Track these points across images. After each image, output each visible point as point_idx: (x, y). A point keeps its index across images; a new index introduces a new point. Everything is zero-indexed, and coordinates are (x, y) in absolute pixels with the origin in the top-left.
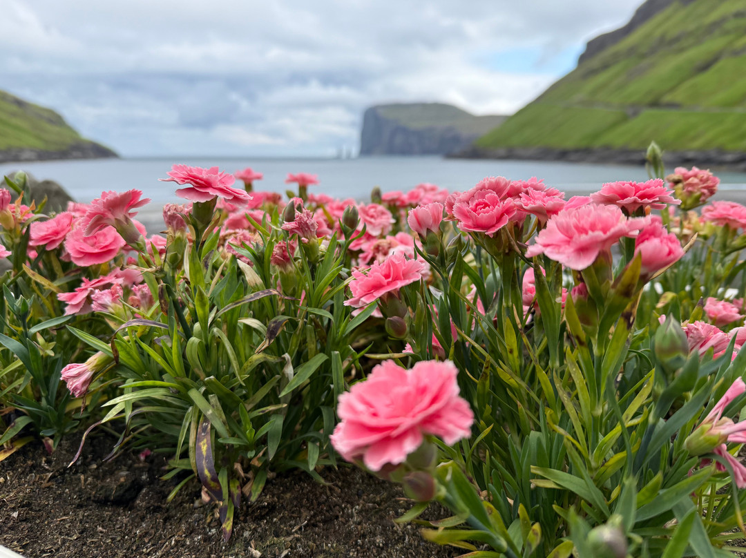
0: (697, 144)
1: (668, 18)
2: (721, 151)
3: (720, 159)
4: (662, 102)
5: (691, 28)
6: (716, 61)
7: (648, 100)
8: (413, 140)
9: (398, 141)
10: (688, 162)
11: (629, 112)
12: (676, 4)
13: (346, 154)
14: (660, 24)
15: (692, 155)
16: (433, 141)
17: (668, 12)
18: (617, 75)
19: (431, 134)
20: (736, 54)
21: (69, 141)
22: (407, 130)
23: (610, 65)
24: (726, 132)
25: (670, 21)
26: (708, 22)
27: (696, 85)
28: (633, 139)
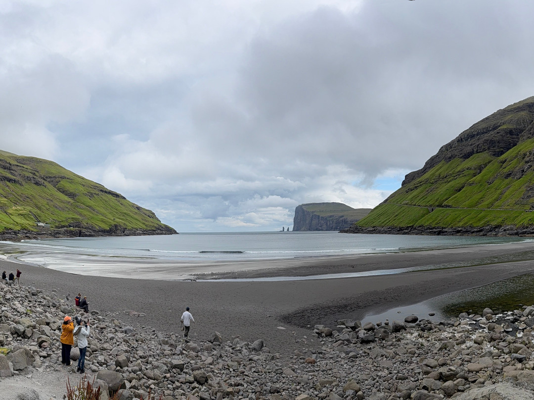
0: (461, 224)
1: (441, 167)
2: (471, 227)
3: (472, 231)
4: (443, 205)
5: (451, 172)
6: (463, 187)
7: (437, 203)
8: (322, 222)
9: (314, 222)
10: (458, 232)
11: (430, 209)
12: (443, 162)
13: (286, 230)
14: (438, 170)
15: (460, 229)
16: (333, 222)
17: (440, 165)
18: (422, 192)
19: (331, 219)
20: (470, 185)
21: (156, 225)
22: (319, 216)
23: (418, 187)
24: (472, 218)
25: (442, 169)
26: (457, 171)
27: (456, 197)
28: (433, 221)
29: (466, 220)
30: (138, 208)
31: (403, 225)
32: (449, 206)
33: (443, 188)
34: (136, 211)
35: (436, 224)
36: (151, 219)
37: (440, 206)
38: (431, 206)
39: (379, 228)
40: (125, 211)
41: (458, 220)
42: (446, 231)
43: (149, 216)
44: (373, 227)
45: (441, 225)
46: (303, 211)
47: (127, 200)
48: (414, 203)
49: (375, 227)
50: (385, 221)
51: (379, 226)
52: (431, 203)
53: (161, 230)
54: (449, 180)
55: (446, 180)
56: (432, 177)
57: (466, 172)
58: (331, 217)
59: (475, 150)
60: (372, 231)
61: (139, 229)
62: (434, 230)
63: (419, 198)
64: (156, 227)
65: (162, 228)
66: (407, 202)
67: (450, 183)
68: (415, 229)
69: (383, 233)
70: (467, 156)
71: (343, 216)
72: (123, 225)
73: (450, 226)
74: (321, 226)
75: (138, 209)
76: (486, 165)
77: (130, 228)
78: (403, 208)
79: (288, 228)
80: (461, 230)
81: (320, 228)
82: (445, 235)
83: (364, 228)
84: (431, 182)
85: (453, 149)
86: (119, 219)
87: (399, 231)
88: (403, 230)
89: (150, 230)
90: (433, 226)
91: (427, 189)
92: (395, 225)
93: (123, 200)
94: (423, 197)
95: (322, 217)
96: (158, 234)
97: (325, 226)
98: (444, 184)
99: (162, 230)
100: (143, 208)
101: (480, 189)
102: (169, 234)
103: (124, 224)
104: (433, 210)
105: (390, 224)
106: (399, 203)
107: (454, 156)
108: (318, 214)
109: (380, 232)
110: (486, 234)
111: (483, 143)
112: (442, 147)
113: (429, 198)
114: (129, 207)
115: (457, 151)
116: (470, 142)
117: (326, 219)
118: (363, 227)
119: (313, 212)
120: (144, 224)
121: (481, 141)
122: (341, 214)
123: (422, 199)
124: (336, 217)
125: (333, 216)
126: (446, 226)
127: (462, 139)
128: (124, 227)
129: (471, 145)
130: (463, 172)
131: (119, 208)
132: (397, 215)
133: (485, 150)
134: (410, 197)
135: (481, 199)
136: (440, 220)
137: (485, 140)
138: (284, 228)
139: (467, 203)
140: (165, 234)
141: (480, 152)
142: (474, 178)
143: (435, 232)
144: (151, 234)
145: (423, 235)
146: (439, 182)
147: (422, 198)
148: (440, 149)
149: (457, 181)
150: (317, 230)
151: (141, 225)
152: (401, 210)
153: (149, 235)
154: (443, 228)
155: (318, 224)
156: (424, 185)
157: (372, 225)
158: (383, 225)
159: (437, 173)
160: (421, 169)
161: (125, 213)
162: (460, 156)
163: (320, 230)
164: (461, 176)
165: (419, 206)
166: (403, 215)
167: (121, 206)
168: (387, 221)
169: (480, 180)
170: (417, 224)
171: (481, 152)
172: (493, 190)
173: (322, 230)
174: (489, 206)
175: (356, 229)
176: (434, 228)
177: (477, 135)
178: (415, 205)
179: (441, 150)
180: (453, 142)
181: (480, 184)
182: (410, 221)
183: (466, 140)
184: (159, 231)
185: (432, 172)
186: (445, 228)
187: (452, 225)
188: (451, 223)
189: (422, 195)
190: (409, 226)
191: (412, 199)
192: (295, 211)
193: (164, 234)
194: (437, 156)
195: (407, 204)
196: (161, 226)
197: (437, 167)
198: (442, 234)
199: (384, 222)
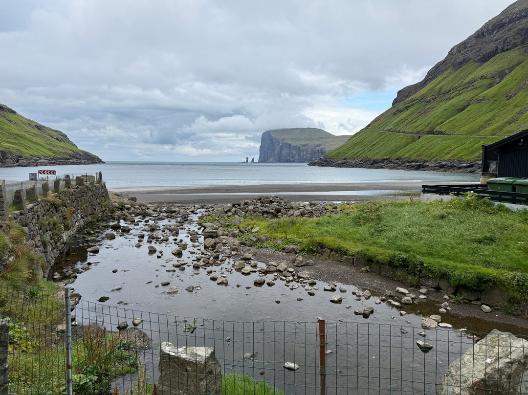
0: (448, 157)
1: (445, 78)
2: (460, 161)
3: (460, 166)
4: (435, 131)
5: (456, 85)
6: (468, 105)
7: (427, 129)
8: (294, 152)
9: (284, 152)
10: (442, 167)
11: (416, 136)
12: (450, 70)
13: (250, 161)
14: (439, 82)
15: (444, 163)
16: (307, 152)
17: (445, 74)
18: (412, 114)
19: (305, 148)
20: (479, 101)
21: (69, 152)
22: (290, 145)
23: (408, 107)
24: (465, 149)
25: (444, 81)
26: (466, 81)
27: (454, 120)
28: (415, 153)
29: (455, 151)
30: (39, 127)
31: (378, 157)
32: (441, 133)
33: (441, 108)
34: (36, 131)
35: (417, 156)
36: (61, 144)
37: (431, 132)
38: (418, 132)
39: (350, 161)
40: (17, 132)
41: (446, 151)
42: (428, 166)
43: (57, 139)
44: (344, 159)
45: (423, 157)
46: (271, 139)
47: (19, 115)
48: (398, 129)
49: (346, 159)
50: (359, 152)
51: (350, 159)
52: (419, 129)
53: (77, 158)
54: (452, 95)
55: (447, 96)
56: (430, 93)
57: (476, 84)
58: (304, 146)
59: (500, 47)
60: (342, 163)
61: (42, 157)
62: (414, 164)
63: (407, 122)
64: (70, 155)
65: (80, 155)
66: (391, 127)
67: (451, 101)
68: (391, 162)
69: (353, 167)
70: (485, 59)
71: (319, 145)
72: (15, 151)
73: (435, 159)
74: (292, 157)
75: (39, 129)
76: (512, 69)
77: (27, 155)
78: (383, 136)
79: (253, 159)
80: (446, 165)
81: (291, 159)
82: (424, 170)
83: (334, 161)
84: (427, 99)
85: (467, 49)
86: (8, 142)
87: (372, 164)
88: (377, 163)
89: (60, 159)
90: (413, 159)
91: (420, 110)
92: (369, 157)
93: (11, 116)
94: (412, 120)
95: (294, 146)
96: (73, 163)
97: (297, 157)
98: (445, 102)
99: (80, 159)
100: (46, 128)
101: (492, 107)
102: (90, 164)
103: (17, 150)
104: (419, 137)
105: (364, 155)
106: (382, 128)
107: (467, 60)
108: (289, 142)
109: (350, 166)
110: (474, 171)
111: (515, 35)
112: (453, 49)
113: (419, 122)
114: (24, 126)
115: (473, 51)
116: (497, 35)
117: (299, 148)
118: (333, 159)
119: (283, 140)
120: (50, 150)
121: (512, 33)
122: (318, 143)
123: (409, 124)
124: (311, 145)
125: (306, 145)
126: (429, 159)
127: (483, 33)
128: (18, 154)
129: (496, 40)
130: (474, 84)
131: (6, 127)
132: (374, 145)
133: (517, 46)
134: (396, 121)
135: (488, 122)
136: (423, 151)
137: (518, 30)
138: (247, 159)
139: (465, 128)
140: (85, 164)
141: (507, 50)
142: (489, 90)
143: (413, 166)
144: (63, 164)
145: (398, 169)
146: (439, 99)
147: (409, 122)
148: (450, 51)
149: (461, 97)
150: (288, 161)
151: (46, 151)
152: (381, 138)
153: (59, 164)
154: (425, 161)
155: (289, 155)
156: (417, 104)
157: (344, 157)
158: (356, 156)
159: (438, 87)
160: (421, 82)
161: (17, 135)
162: (475, 60)
163: (291, 162)
164: (469, 89)
165: (404, 132)
166: (381, 144)
167: (8, 123)
168: (361, 152)
169: (496, 94)
170: (395, 156)
171: (509, 49)
172: (511, 107)
173: (294, 162)
174: (494, 132)
175: (325, 161)
176: (413, 161)
177: (509, 23)
178: (399, 132)
179: (451, 53)
180: (470, 38)
181: (495, 99)
182: (387, 151)
183: (490, 34)
184: (75, 160)
185: (431, 86)
186: (427, 161)
187: (437, 157)
188: (436, 156)
189: (412, 117)
190: (385, 158)
191: (397, 124)
192: (262, 138)
193: (83, 164)
194: (444, 62)
195: (389, 131)
196: (77, 153)
197: (440, 78)
198: (421, 169)
199: (356, 154)
